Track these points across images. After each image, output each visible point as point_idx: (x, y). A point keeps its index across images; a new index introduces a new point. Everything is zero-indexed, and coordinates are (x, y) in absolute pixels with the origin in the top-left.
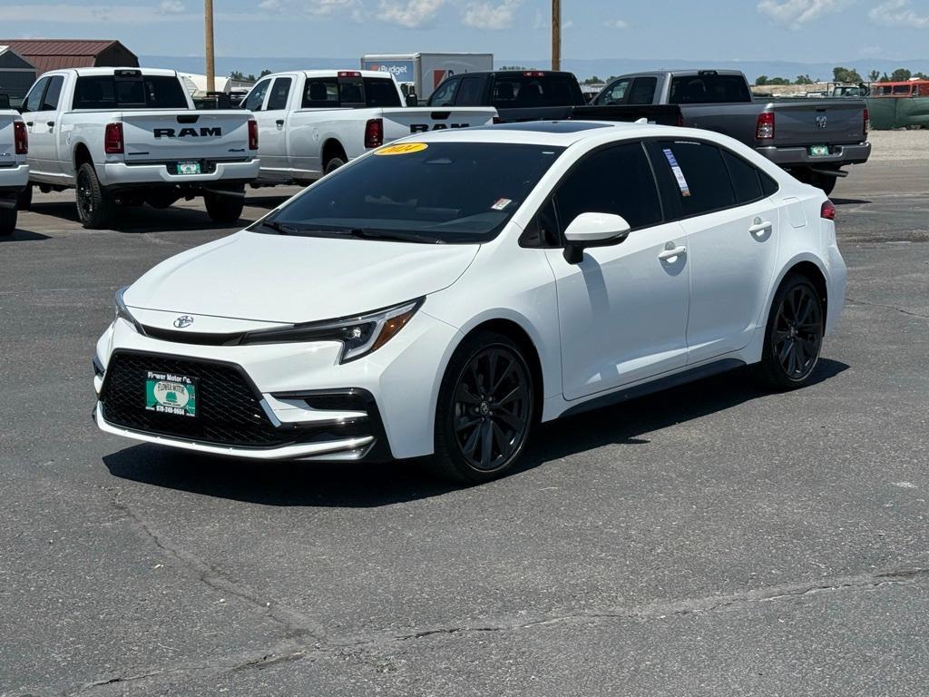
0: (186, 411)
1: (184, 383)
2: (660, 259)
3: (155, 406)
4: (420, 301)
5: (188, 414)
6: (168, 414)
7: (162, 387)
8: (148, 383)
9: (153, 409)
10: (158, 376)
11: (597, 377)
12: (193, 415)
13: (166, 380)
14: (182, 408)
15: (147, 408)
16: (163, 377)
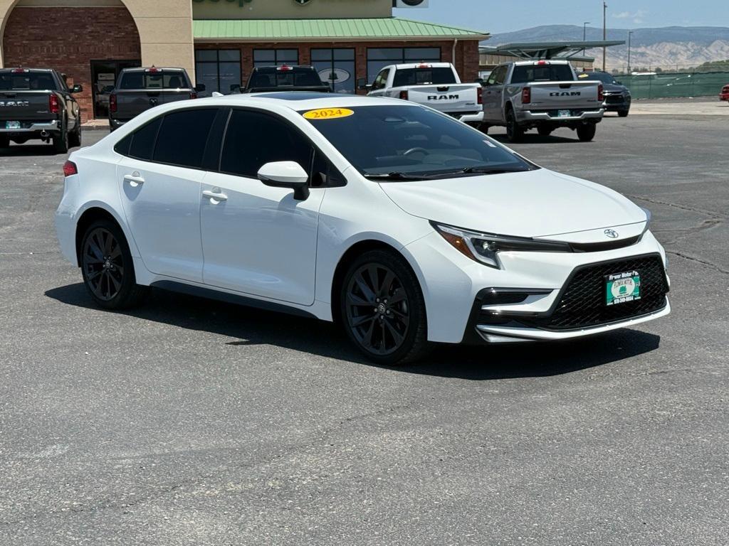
0: (634, 297)
1: (633, 276)
3: (613, 301)
5: (636, 299)
6: (623, 303)
7: (617, 284)
8: (608, 284)
9: (612, 303)
10: (616, 277)
12: (640, 298)
13: (621, 278)
14: (631, 296)
15: (608, 304)
16: (618, 276)
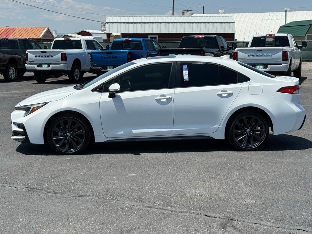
2: (156, 99)
4: (46, 103)
11: (122, 132)
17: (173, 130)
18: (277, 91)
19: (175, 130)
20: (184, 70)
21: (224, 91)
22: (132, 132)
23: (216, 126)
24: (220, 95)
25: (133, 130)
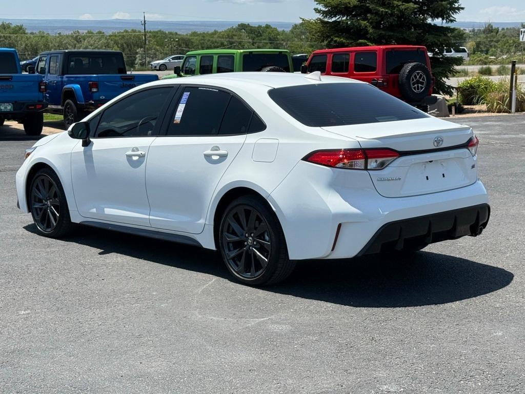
2: (126, 155)
4: (35, 148)
11: (94, 210)
17: (147, 217)
18: (302, 159)
19: (151, 217)
20: (182, 100)
21: (216, 148)
22: (104, 211)
23: (202, 221)
24: (208, 157)
25: (105, 209)
